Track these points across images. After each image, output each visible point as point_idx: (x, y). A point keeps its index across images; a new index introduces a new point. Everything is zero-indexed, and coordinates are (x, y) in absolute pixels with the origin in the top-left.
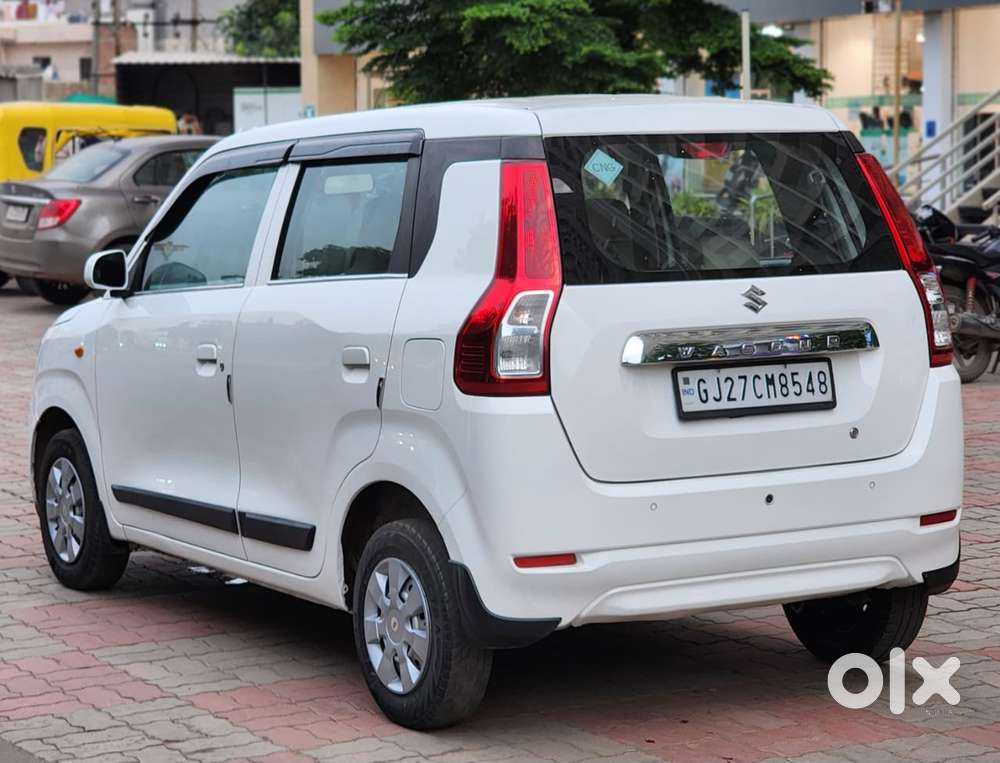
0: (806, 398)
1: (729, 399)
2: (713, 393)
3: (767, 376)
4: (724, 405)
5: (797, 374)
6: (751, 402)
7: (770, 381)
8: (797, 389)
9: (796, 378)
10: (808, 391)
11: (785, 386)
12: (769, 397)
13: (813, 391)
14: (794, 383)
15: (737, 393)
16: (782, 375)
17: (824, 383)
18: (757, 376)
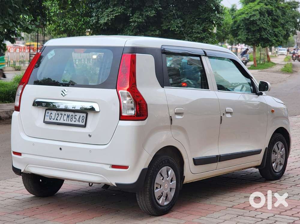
0: (77, 123)
1: (56, 120)
2: (53, 117)
3: (68, 115)
4: (55, 121)
5: (76, 116)
6: (62, 121)
7: (68, 116)
8: (75, 120)
9: (76, 117)
10: (78, 121)
11: (72, 118)
12: (67, 121)
13: (79, 121)
14: (75, 118)
15: (59, 119)
16: (72, 115)
17: (83, 120)
18: (65, 115)
